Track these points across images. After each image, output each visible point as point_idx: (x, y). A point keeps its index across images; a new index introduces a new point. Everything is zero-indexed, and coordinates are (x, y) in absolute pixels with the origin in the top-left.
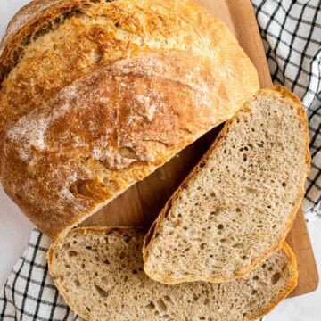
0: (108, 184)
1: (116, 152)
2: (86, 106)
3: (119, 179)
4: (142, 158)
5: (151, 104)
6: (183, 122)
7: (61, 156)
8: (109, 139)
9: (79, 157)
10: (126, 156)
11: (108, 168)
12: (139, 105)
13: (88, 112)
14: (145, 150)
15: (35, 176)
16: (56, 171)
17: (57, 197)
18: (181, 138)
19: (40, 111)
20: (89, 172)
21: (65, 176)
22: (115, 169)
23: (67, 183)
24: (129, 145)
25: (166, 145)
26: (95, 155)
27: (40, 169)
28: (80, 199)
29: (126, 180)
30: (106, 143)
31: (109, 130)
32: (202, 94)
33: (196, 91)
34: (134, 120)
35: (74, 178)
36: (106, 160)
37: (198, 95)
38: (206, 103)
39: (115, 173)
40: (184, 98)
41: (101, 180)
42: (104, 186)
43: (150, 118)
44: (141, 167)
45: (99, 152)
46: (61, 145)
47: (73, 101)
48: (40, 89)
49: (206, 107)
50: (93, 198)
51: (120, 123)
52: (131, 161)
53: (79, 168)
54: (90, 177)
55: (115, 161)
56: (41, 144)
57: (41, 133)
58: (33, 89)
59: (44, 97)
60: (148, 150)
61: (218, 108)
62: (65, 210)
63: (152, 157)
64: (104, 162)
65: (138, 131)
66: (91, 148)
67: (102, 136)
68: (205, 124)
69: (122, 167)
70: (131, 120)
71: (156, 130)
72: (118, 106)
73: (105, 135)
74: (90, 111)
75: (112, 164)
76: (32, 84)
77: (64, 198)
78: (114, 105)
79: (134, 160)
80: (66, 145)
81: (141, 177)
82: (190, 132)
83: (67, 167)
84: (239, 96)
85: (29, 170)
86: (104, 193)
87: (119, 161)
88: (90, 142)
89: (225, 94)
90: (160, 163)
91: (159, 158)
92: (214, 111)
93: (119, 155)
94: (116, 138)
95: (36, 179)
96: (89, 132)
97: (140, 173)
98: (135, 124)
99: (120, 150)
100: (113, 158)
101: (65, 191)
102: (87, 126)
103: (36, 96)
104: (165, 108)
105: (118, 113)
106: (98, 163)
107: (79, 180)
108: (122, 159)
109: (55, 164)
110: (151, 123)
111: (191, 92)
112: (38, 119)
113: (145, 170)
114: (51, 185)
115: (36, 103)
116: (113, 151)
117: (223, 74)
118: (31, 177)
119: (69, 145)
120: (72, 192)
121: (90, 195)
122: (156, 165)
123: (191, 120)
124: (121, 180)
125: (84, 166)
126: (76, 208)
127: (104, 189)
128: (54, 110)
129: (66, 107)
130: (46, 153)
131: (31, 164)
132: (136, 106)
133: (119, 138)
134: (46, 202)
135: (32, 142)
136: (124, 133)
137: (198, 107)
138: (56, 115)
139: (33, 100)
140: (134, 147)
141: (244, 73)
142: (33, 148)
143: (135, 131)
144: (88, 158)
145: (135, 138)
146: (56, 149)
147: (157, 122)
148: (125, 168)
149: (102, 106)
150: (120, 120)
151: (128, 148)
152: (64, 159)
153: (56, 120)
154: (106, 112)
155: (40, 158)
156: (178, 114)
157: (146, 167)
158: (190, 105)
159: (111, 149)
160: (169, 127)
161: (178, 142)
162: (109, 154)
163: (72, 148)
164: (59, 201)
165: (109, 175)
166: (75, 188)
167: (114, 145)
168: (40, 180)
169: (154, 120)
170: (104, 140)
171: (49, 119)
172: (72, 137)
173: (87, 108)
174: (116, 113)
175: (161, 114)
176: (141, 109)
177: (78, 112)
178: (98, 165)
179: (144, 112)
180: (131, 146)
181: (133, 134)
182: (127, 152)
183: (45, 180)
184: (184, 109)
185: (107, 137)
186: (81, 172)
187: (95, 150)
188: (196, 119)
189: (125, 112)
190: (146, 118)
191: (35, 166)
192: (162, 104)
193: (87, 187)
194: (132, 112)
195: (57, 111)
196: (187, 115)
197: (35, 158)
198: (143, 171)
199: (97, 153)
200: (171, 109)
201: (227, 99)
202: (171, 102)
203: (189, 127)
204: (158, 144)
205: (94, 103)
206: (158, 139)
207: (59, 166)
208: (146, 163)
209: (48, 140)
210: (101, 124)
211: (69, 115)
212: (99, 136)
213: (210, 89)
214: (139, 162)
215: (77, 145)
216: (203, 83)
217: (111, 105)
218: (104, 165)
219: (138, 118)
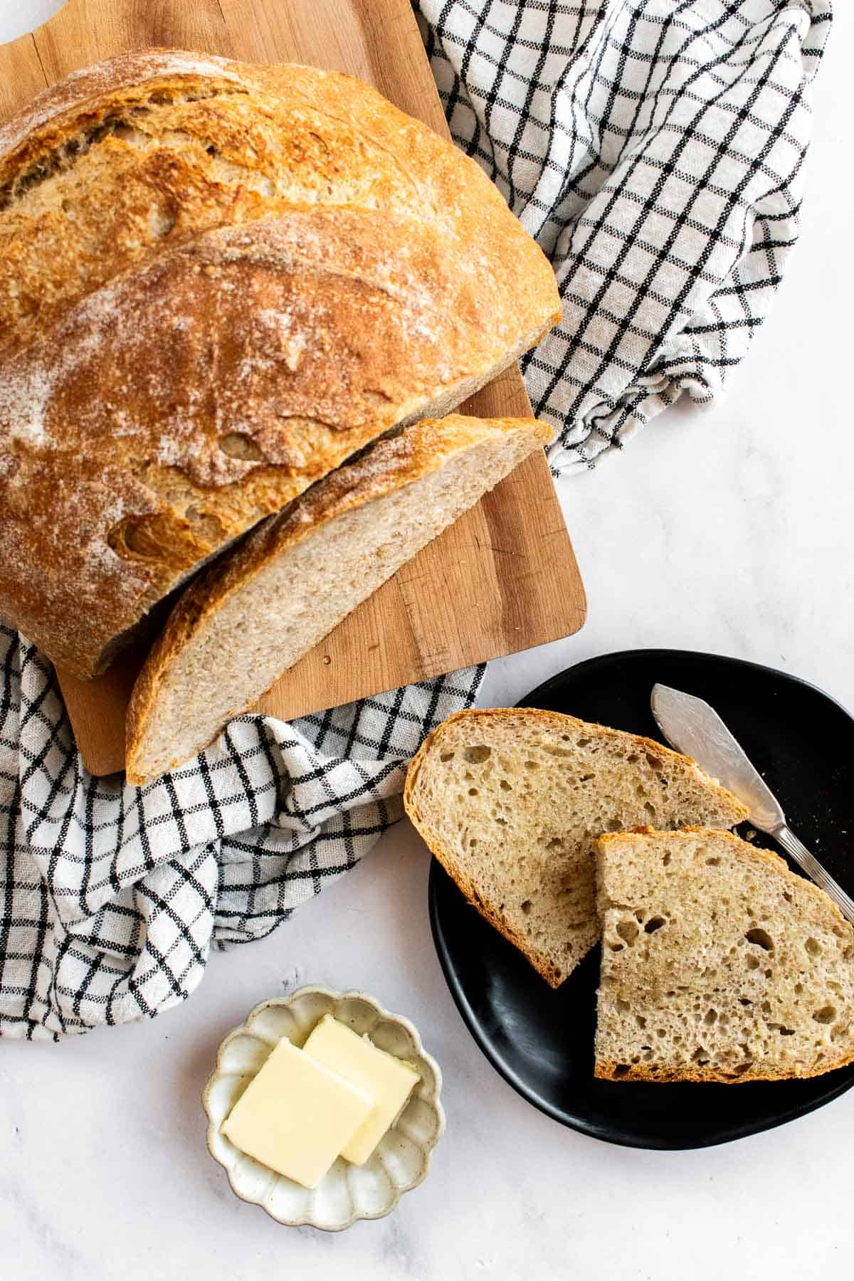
0: (198, 523)
1: (214, 445)
2: (139, 337)
3: (224, 512)
4: (276, 459)
5: (293, 330)
6: (371, 373)
7: (86, 461)
8: (196, 416)
9: (126, 460)
10: (238, 456)
11: (195, 484)
12: (266, 334)
13: (145, 353)
14: (282, 440)
15: (26, 513)
16: (75, 498)
17: (79, 562)
18: (367, 411)
19: (32, 354)
20: (151, 494)
21: (95, 509)
22: (212, 487)
23: (101, 526)
24: (244, 427)
25: (333, 428)
26: (165, 454)
27: (37, 494)
28: (133, 564)
29: (239, 512)
30: (190, 425)
31: (195, 394)
32: (417, 312)
33: (402, 304)
34: (254, 369)
35: (116, 512)
36: (189, 465)
37: (407, 312)
38: (425, 331)
39: (212, 498)
40: (375, 317)
41: (180, 513)
42: (186, 527)
43: (292, 364)
44: (275, 480)
45: (175, 446)
46: (83, 435)
47: (109, 328)
48: (31, 305)
49: (427, 339)
50: (164, 558)
51: (221, 377)
52: (248, 465)
53: (128, 488)
54: (155, 506)
55: (213, 466)
56: (36, 434)
57: (38, 407)
58: (16, 305)
59: (41, 320)
60: (290, 439)
61: (455, 345)
62: (101, 593)
63: (299, 455)
64: (186, 471)
65: (264, 395)
66: (155, 439)
67: (180, 409)
68: (425, 381)
69: (229, 480)
70: (247, 369)
71: (306, 393)
72: (216, 337)
73: (185, 404)
74: (149, 351)
75: (204, 474)
76: (13, 293)
77: (95, 562)
78: (206, 334)
79: (256, 463)
80: (94, 434)
81: (274, 504)
82: (388, 399)
83: (100, 485)
84: (508, 320)
85: (11, 499)
86: (189, 544)
87: (222, 466)
88: (151, 423)
89: (472, 312)
90: (320, 470)
91: (317, 458)
92: (447, 352)
93: (220, 453)
94: (212, 413)
95: (28, 521)
96: (149, 399)
97: (272, 494)
98: (256, 378)
99: (223, 441)
100: (206, 459)
101: (97, 545)
102: (144, 386)
103: (24, 321)
104: (327, 339)
105: (217, 352)
106: (172, 472)
107: (129, 517)
108: (228, 463)
109: (72, 479)
110: (294, 375)
111: (390, 305)
112: (27, 373)
113: (284, 489)
114: (65, 533)
115: (24, 338)
116: (207, 444)
117: (468, 269)
118: (16, 518)
119: (102, 432)
120: (113, 547)
121: (157, 551)
122: (309, 475)
123: (391, 371)
124: (228, 512)
125: (138, 484)
126: (125, 586)
127: (188, 535)
128: (66, 349)
129: (93, 342)
130: (48, 456)
131: (16, 482)
132: (257, 334)
133: (220, 413)
134: (53, 575)
135: (15, 431)
136: (231, 401)
137: (406, 339)
138: (70, 361)
139: (16, 331)
140: (256, 433)
141: (519, 269)
142: (18, 443)
143: (257, 395)
144: (148, 463)
145: (259, 410)
146: (73, 443)
147: (309, 373)
148: (235, 483)
149: (177, 335)
150: (220, 367)
151: (243, 436)
152: (91, 468)
153: (71, 374)
154: (188, 349)
155: (37, 466)
156: (358, 355)
157: (284, 480)
158: (388, 335)
159: (202, 438)
160: (338, 386)
161: (360, 420)
162: (197, 450)
163: (110, 441)
164: (84, 572)
165: (200, 502)
166: (121, 536)
167: (208, 429)
168: (38, 522)
169: (301, 369)
170: (185, 419)
171: (54, 373)
172: (109, 412)
173: (142, 343)
174: (211, 352)
175: (318, 354)
176: (270, 342)
177: (122, 353)
178: (173, 477)
179: (278, 348)
180: (248, 430)
181: (252, 403)
182: (240, 446)
183: (51, 521)
184: (375, 345)
185: (192, 409)
186: (132, 497)
187: (164, 443)
188: (404, 368)
189: (233, 350)
190: (282, 364)
191: (24, 488)
192: (321, 332)
193: (149, 532)
194: (249, 350)
195: (72, 351)
196: (380, 359)
197: (24, 466)
198: (278, 490)
199: (169, 450)
200: (342, 343)
201: (477, 325)
202: (342, 329)
203: (387, 386)
204: (312, 426)
205: (157, 330)
206: (312, 413)
207: (82, 483)
208: (284, 469)
209: (52, 423)
210: (176, 381)
211: (100, 361)
212: (172, 408)
213: (437, 299)
214: (269, 468)
215: (121, 432)
216: (420, 287)
217: (199, 335)
218: (187, 476)
219: (264, 365)
